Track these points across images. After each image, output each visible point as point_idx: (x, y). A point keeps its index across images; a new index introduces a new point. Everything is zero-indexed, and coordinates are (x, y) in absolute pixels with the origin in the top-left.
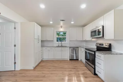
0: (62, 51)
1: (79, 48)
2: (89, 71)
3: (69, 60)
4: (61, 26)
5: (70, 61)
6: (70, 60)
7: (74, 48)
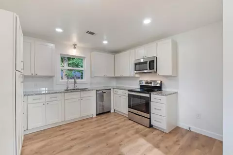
0: (81, 99)
1: (112, 90)
2: (140, 125)
3: (95, 116)
4: (75, 45)
5: (99, 117)
6: (97, 115)
7: (104, 91)
